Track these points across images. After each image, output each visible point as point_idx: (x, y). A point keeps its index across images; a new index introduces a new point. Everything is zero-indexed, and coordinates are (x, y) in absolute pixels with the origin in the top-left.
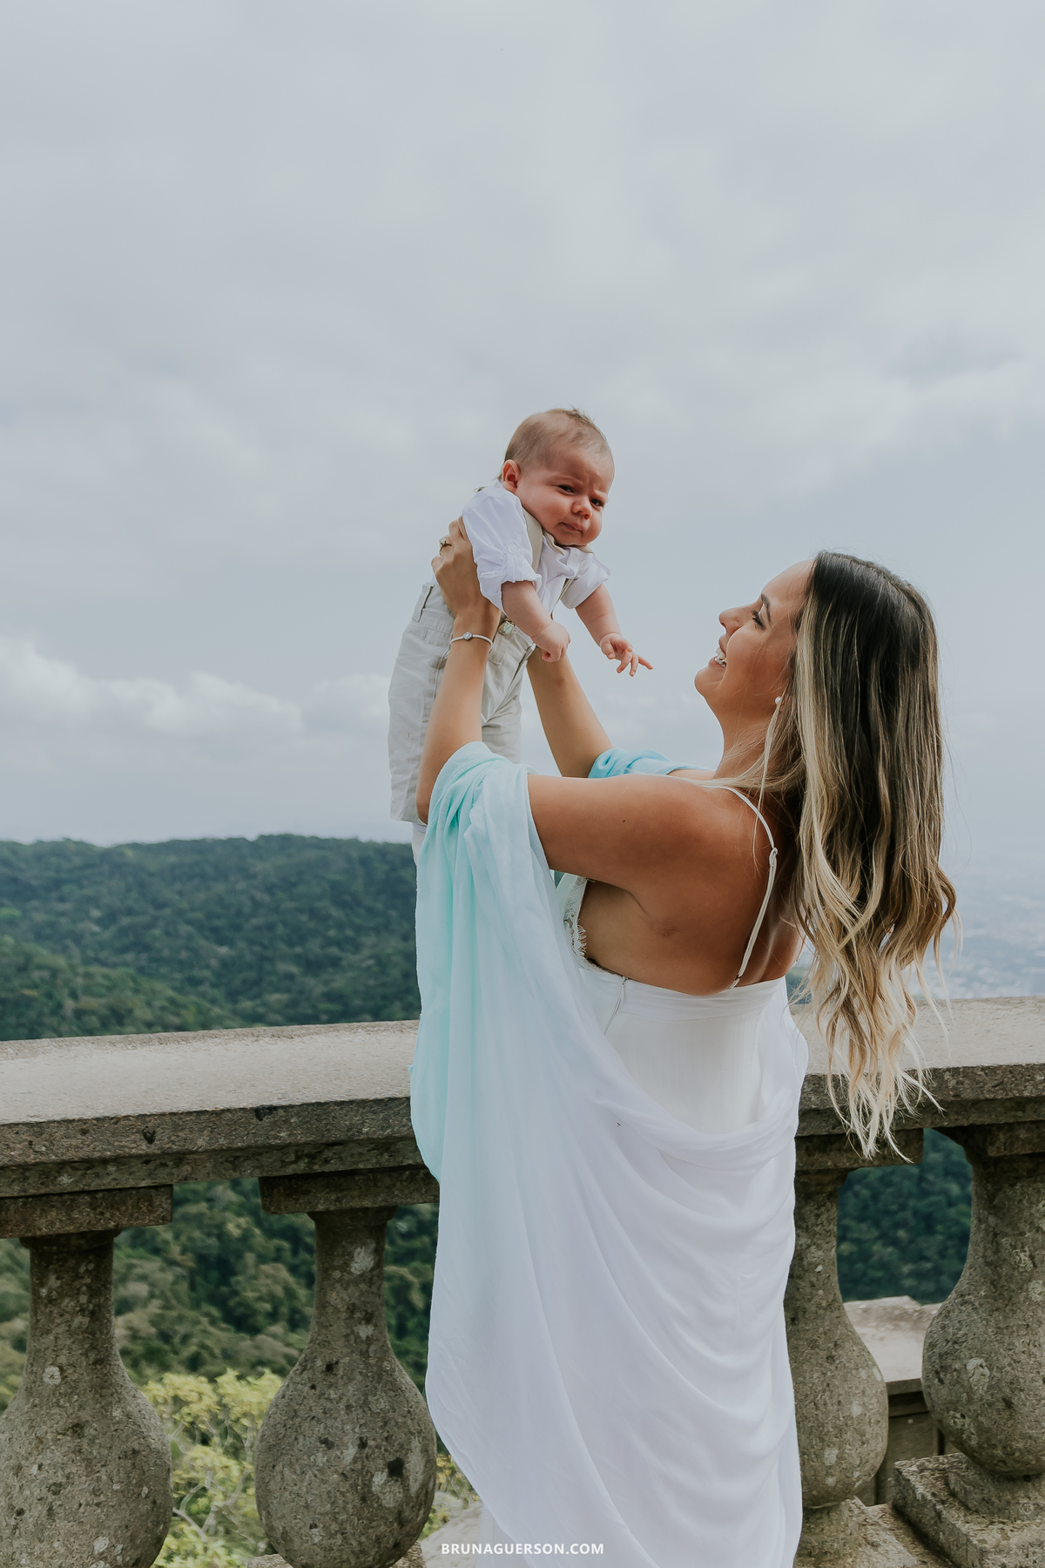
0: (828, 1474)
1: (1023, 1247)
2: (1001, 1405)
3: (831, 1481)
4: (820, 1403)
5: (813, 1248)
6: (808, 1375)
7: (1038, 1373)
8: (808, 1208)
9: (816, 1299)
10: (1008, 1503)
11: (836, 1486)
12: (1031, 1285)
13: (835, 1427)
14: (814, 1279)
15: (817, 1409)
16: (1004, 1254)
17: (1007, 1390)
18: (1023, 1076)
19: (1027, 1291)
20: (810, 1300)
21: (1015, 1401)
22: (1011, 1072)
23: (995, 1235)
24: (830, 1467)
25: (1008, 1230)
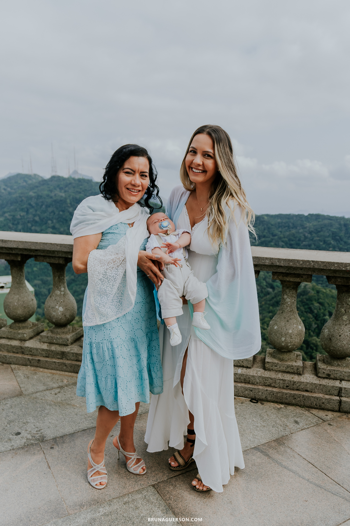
0: (282, 343)
1: (343, 308)
2: (329, 339)
3: (283, 344)
4: (283, 329)
5: (288, 299)
6: (282, 323)
7: (339, 334)
8: (287, 290)
9: (287, 309)
10: (332, 362)
11: (284, 346)
12: (344, 316)
13: (285, 334)
14: (287, 305)
15: (282, 329)
16: (339, 309)
17: (331, 336)
18: (332, 264)
19: (342, 317)
20: (286, 309)
21: (332, 339)
22: (328, 263)
23: (338, 304)
24: (283, 341)
25: (340, 303)
